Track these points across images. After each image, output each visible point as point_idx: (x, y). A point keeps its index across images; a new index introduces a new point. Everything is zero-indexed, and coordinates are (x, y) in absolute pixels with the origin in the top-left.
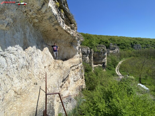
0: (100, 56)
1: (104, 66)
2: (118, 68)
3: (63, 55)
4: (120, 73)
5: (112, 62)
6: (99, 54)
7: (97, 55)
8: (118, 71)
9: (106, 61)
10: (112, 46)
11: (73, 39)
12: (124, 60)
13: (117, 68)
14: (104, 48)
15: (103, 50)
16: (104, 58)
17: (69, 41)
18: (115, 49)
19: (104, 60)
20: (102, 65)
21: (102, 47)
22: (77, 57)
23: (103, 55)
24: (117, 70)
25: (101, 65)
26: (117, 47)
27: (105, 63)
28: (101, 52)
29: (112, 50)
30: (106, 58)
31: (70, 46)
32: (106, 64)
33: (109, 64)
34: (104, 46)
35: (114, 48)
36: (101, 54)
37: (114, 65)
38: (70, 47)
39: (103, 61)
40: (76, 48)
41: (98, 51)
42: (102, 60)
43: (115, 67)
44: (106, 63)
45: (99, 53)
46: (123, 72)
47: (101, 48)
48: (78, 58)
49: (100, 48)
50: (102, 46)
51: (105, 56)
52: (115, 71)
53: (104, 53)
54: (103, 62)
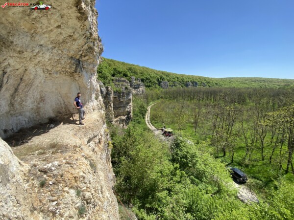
0: (122, 100)
1: (129, 118)
2: (148, 117)
3: (38, 108)
4: (153, 125)
5: (139, 110)
6: (119, 97)
7: (116, 98)
8: (150, 124)
9: (132, 108)
10: (135, 81)
11: (86, 47)
12: (152, 104)
13: (146, 119)
14: (126, 84)
15: (126, 88)
16: (129, 103)
17: (72, 53)
18: (139, 88)
19: (128, 107)
20: (126, 116)
21: (124, 83)
22: (94, 110)
23: (127, 98)
24: (148, 122)
25: (124, 118)
26: (142, 84)
27: (130, 112)
28: (123, 93)
29: (135, 88)
30: (131, 104)
31: (71, 74)
32: (131, 114)
33: (135, 113)
34: (126, 80)
35: (138, 85)
36: (123, 97)
37: (142, 114)
38: (68, 78)
39: (127, 109)
40: (91, 82)
41: (117, 91)
42: (125, 107)
43: (144, 118)
44: (132, 112)
45: (120, 93)
46: (156, 123)
47: (122, 85)
48: (96, 111)
49: (120, 83)
50: (124, 81)
51: (130, 100)
52: (146, 124)
53: (128, 94)
54: (128, 112)
